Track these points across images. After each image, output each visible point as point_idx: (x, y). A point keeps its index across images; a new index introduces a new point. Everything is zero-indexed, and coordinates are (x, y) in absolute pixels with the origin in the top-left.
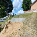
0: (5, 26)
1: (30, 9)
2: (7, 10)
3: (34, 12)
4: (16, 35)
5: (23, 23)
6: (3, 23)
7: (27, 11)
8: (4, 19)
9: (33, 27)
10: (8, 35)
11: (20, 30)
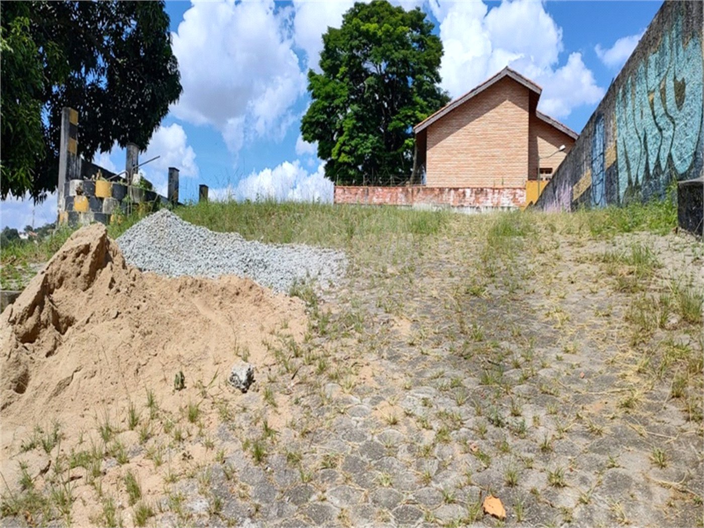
7: (380, 194)
9: (441, 370)
10: (57, 438)
11: (258, 391)
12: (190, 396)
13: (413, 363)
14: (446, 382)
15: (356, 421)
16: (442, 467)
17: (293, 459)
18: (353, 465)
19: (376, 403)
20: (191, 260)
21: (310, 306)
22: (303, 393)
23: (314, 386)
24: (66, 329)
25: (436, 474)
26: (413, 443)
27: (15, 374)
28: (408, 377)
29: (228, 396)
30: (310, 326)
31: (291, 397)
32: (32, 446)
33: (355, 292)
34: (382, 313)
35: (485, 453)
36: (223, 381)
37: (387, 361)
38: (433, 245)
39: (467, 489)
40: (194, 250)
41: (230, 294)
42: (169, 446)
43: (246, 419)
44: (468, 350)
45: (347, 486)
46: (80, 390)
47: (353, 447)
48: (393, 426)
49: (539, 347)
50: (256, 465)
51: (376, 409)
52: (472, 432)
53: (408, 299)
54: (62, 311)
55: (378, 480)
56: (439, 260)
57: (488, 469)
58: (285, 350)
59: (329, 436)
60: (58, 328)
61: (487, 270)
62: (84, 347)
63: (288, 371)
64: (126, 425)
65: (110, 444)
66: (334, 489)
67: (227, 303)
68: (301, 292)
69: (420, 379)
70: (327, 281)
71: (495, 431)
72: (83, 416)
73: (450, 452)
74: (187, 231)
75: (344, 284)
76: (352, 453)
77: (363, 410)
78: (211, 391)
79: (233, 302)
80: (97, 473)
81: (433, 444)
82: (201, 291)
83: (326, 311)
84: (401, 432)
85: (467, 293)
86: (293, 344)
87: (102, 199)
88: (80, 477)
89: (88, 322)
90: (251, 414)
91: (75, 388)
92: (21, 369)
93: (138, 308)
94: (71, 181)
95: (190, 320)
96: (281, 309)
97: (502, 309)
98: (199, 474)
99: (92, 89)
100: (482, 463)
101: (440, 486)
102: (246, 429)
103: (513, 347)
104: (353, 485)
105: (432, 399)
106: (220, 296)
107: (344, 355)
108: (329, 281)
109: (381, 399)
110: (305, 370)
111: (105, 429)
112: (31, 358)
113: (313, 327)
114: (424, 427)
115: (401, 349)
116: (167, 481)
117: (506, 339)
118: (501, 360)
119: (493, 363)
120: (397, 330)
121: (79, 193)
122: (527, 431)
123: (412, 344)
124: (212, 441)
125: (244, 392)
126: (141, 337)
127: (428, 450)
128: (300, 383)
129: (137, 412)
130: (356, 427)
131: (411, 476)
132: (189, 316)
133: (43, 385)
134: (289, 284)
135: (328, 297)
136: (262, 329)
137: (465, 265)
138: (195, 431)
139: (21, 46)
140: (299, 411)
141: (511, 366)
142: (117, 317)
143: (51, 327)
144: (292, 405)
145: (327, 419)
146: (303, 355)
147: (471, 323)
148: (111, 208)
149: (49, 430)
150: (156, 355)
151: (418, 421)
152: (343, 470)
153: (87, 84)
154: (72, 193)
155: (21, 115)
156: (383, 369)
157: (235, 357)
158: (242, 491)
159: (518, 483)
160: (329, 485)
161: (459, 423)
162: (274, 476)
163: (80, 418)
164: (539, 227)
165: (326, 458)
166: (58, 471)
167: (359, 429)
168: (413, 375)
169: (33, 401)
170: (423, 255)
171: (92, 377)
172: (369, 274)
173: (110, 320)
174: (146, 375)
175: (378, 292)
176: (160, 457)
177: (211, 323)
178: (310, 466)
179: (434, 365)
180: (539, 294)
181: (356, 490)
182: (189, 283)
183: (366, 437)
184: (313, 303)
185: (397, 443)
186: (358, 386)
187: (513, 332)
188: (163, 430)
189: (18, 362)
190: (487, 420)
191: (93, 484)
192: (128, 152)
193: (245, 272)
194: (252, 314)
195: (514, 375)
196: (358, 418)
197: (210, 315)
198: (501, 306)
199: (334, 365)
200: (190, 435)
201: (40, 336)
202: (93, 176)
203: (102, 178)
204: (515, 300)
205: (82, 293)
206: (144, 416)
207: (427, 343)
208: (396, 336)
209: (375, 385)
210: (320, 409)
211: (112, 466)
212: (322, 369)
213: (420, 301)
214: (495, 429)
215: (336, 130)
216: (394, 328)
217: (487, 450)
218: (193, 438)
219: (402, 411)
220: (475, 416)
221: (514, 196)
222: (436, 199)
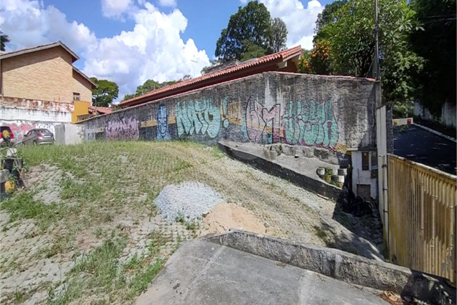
148: (6, 177)
221: (68, 107)
222: (16, 104)
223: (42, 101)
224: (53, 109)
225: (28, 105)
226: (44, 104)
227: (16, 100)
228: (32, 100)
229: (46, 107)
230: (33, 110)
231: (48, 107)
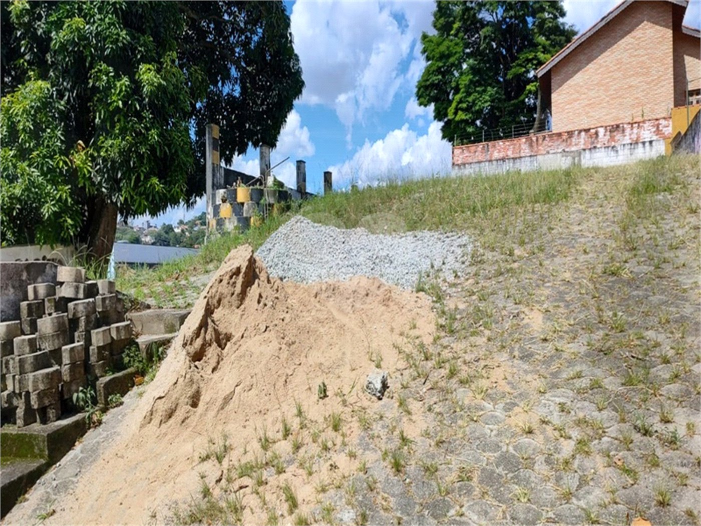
0: (182, 319)
1: (543, 126)
2: (215, 105)
3: (596, 169)
4: (341, 459)
5: (439, 299)
6: (158, 287)
7: (501, 148)
8: (165, 238)
9: (578, 368)
10: (226, 449)
11: (392, 398)
12: (333, 405)
13: (548, 361)
14: (584, 383)
15: (489, 430)
16: (583, 482)
17: (430, 470)
18: (489, 478)
19: (510, 409)
20: (323, 261)
21: (436, 302)
22: (435, 399)
23: (446, 391)
24: (226, 344)
25: (577, 490)
26: (551, 455)
27: (190, 392)
28: (543, 379)
29: (366, 403)
30: (437, 325)
31: (424, 403)
32: (208, 457)
33: (482, 283)
34: (510, 305)
35: (631, 466)
36: (359, 388)
37: (520, 362)
38: (564, 216)
39: (613, 508)
40: (325, 251)
41: (361, 296)
42: (318, 455)
43: (383, 427)
44: (608, 345)
45: (484, 501)
46: (241, 402)
47: (488, 459)
48: (529, 435)
49: (693, 336)
50: (395, 476)
51: (510, 417)
52: (616, 442)
53: (538, 286)
54: (222, 329)
55: (516, 495)
56: (570, 234)
57: (636, 486)
58: (415, 352)
59: (463, 447)
60: (220, 346)
61: (627, 242)
62: (242, 363)
63: (419, 376)
64: (280, 435)
65: (269, 454)
66: (472, 503)
67: (358, 305)
68: (426, 287)
69: (556, 381)
70: (451, 271)
71: (642, 441)
72: (245, 427)
73: (592, 466)
74: (318, 233)
75: (469, 273)
76: (487, 465)
77: (496, 417)
78: (350, 400)
79: (364, 303)
80: (261, 483)
81: (573, 455)
82: (334, 294)
83: (452, 306)
84: (537, 441)
85: (605, 273)
86: (422, 345)
87: (242, 204)
88: (247, 487)
89: (242, 337)
90: (387, 421)
91: (237, 402)
92: (195, 387)
93: (283, 320)
94: (217, 191)
95: (327, 326)
96: (408, 307)
97: (646, 290)
98: (346, 484)
99: (228, 98)
100: (628, 479)
101: (582, 503)
102: (384, 437)
103: (661, 338)
104: (490, 500)
105: (569, 403)
106: (351, 300)
107: (473, 356)
108: (455, 272)
109: (515, 405)
110: (436, 374)
111: (263, 440)
112: (202, 376)
113: (441, 326)
114: (561, 436)
115: (534, 346)
116: (318, 492)
117: (652, 327)
118: (646, 355)
119: (637, 359)
120: (527, 324)
121: (224, 201)
122: (681, 442)
123: (545, 340)
124: (354, 451)
125: (380, 399)
126: (287, 348)
127: (567, 463)
128: (432, 389)
129: (289, 421)
130: (490, 436)
131: (549, 492)
132: (326, 322)
133: (212, 401)
134: (414, 279)
135: (454, 289)
136: (392, 330)
137: (602, 237)
138: (339, 441)
139: (171, 78)
140: (432, 419)
141: (659, 361)
142: (266, 330)
143: (215, 345)
144: (425, 412)
145: (460, 427)
146: (433, 357)
147: (611, 309)
148: (251, 211)
149: (220, 442)
150: (300, 364)
151: (555, 430)
152: (479, 483)
153: (224, 94)
154: (218, 201)
155: (174, 138)
156: (515, 370)
157: (369, 362)
158: (384, 503)
159: (671, 503)
160: (466, 499)
161: (600, 431)
162: (413, 489)
163: (243, 429)
164: (689, 177)
165: (462, 470)
166: (230, 480)
167: (494, 439)
168: (548, 376)
169: (205, 415)
170: (553, 229)
171: (250, 390)
172: (495, 259)
173: (260, 335)
174: (294, 385)
175: (505, 280)
176: (311, 467)
177: (346, 328)
178: (447, 478)
179: (571, 363)
180: (691, 268)
181: (493, 506)
182: (324, 289)
183: (501, 447)
184: (440, 298)
185: (533, 454)
186: (490, 391)
187: (660, 318)
188: (311, 440)
189: (192, 381)
190: (632, 427)
191: (258, 493)
192: (262, 153)
193: (372, 269)
194: (382, 314)
195: (662, 372)
196: (491, 427)
197: (344, 320)
198: (645, 286)
199: (464, 367)
200: (335, 445)
201: (206, 353)
202: (234, 184)
203: (242, 185)
204: (661, 278)
205: (237, 311)
206: (295, 426)
207: (561, 338)
208: (527, 331)
209: (508, 389)
210: (452, 416)
211: (271, 476)
212: (453, 373)
213: (552, 287)
214: (642, 438)
215: (452, 88)
216: (525, 322)
217: (633, 463)
218: (337, 447)
219: (538, 418)
220: (619, 423)
221: (658, 127)
222: (564, 144)
223: (606, 127)
224: (627, 140)
225: (582, 141)
226: (608, 133)
227: (565, 137)
228: (589, 130)
229: (612, 138)
230: (590, 149)
231: (616, 138)
